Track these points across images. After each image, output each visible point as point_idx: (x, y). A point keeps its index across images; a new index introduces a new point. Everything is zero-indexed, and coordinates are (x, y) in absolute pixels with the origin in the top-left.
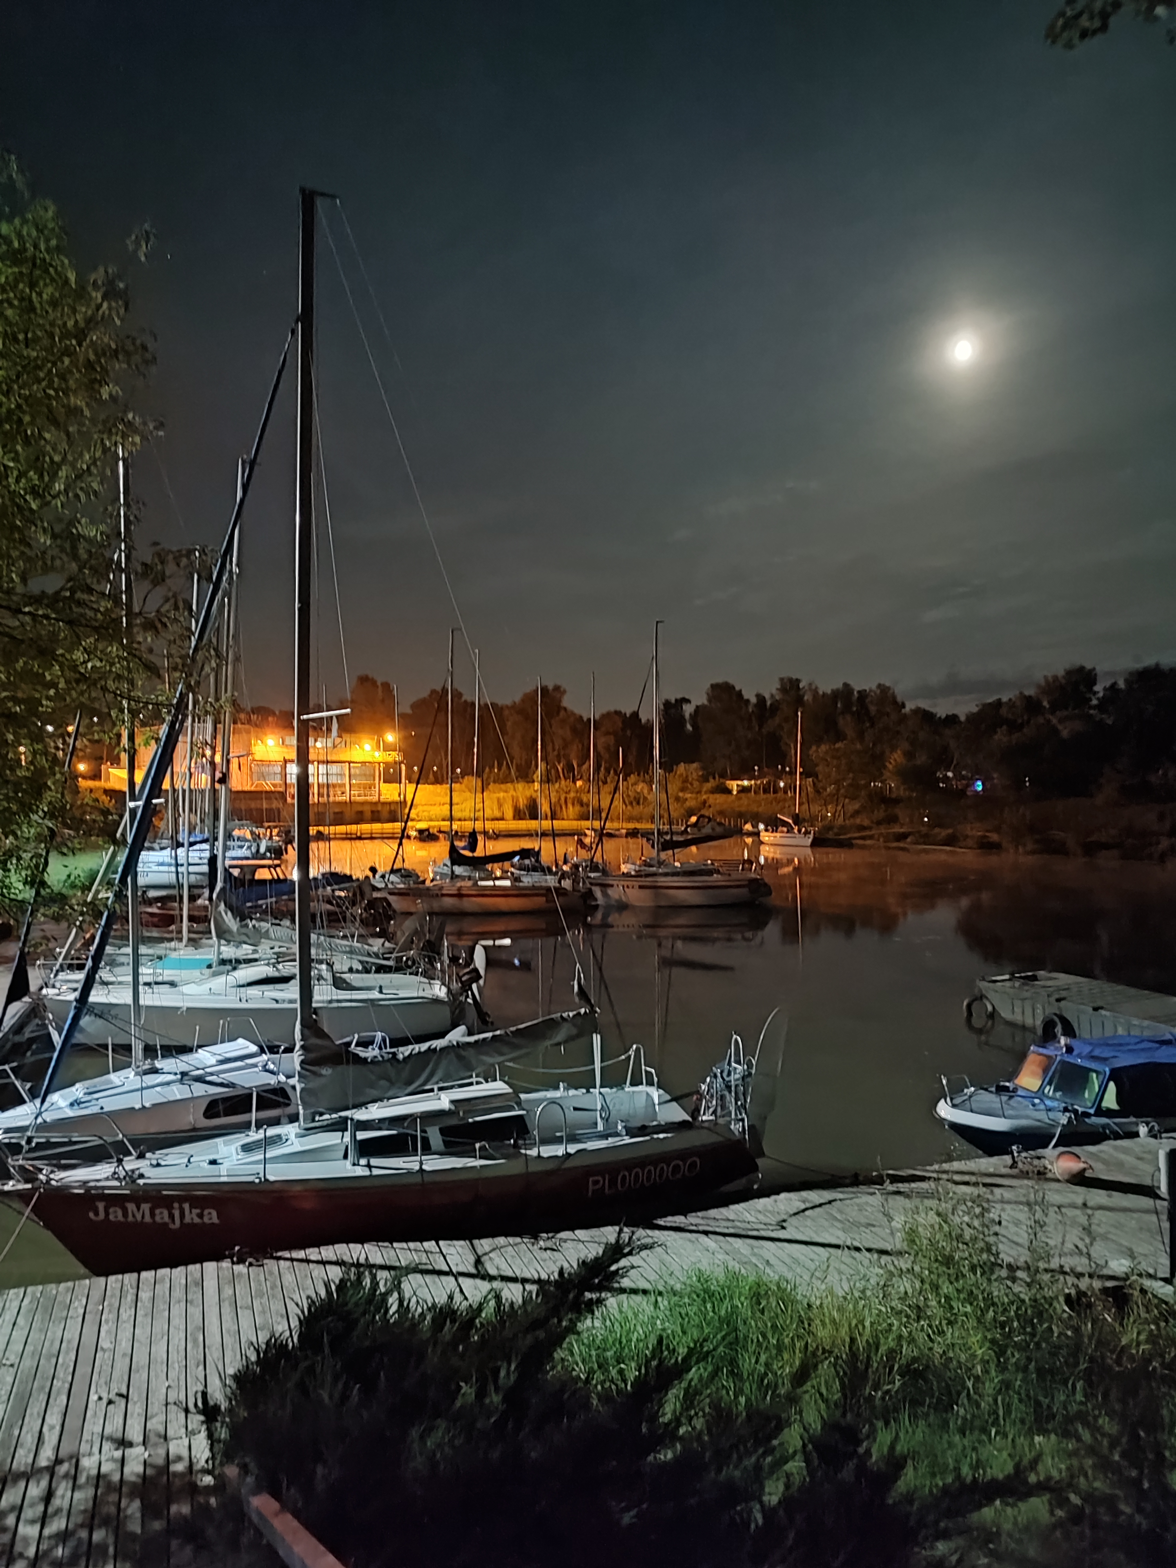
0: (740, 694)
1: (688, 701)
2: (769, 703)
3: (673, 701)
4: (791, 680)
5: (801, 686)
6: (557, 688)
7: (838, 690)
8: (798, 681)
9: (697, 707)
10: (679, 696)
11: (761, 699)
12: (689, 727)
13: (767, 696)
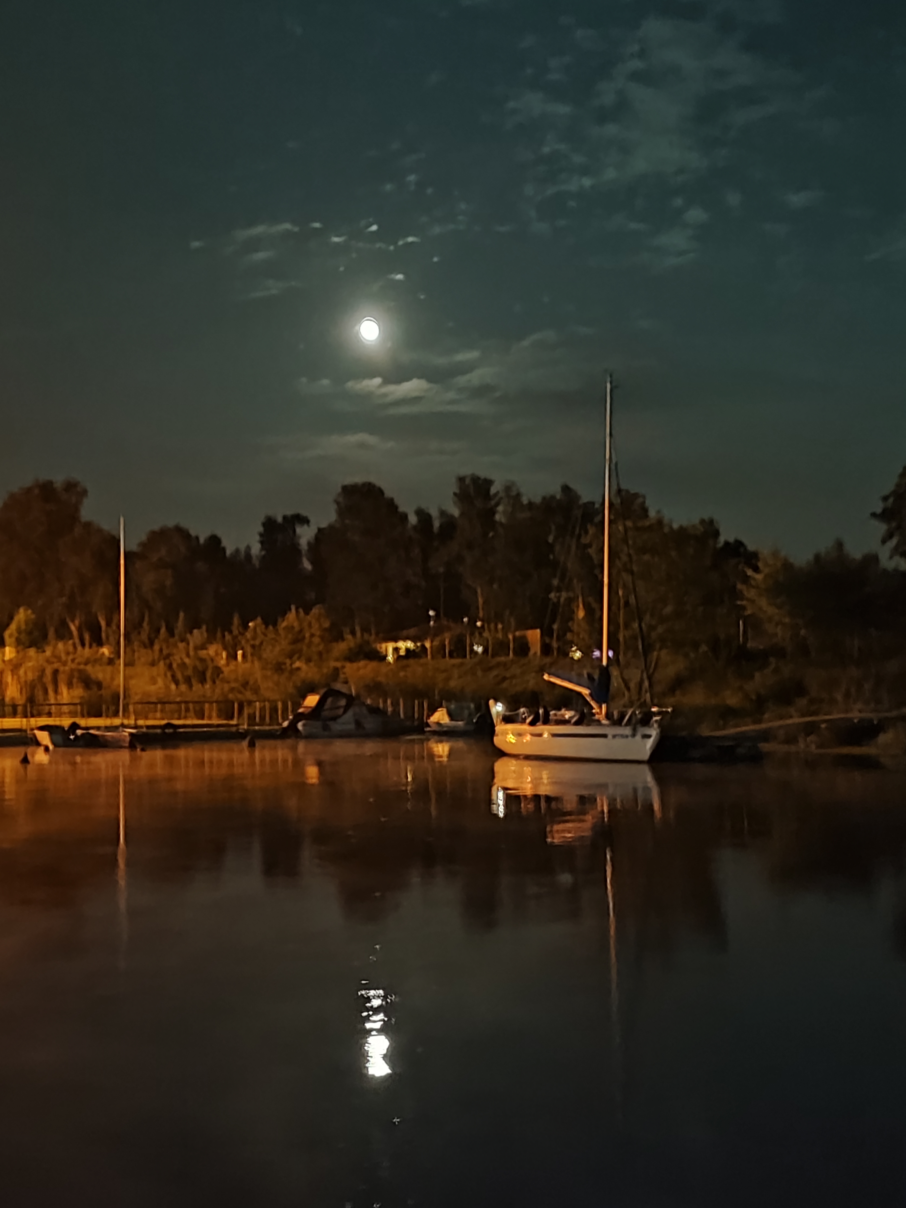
0: (391, 505)
1: (304, 520)
2: (436, 524)
3: (280, 520)
4: (475, 479)
5: (493, 490)
6: (71, 486)
7: (553, 497)
8: (489, 483)
9: (320, 530)
10: (289, 512)
11: (424, 517)
12: (307, 565)
13: (434, 513)
